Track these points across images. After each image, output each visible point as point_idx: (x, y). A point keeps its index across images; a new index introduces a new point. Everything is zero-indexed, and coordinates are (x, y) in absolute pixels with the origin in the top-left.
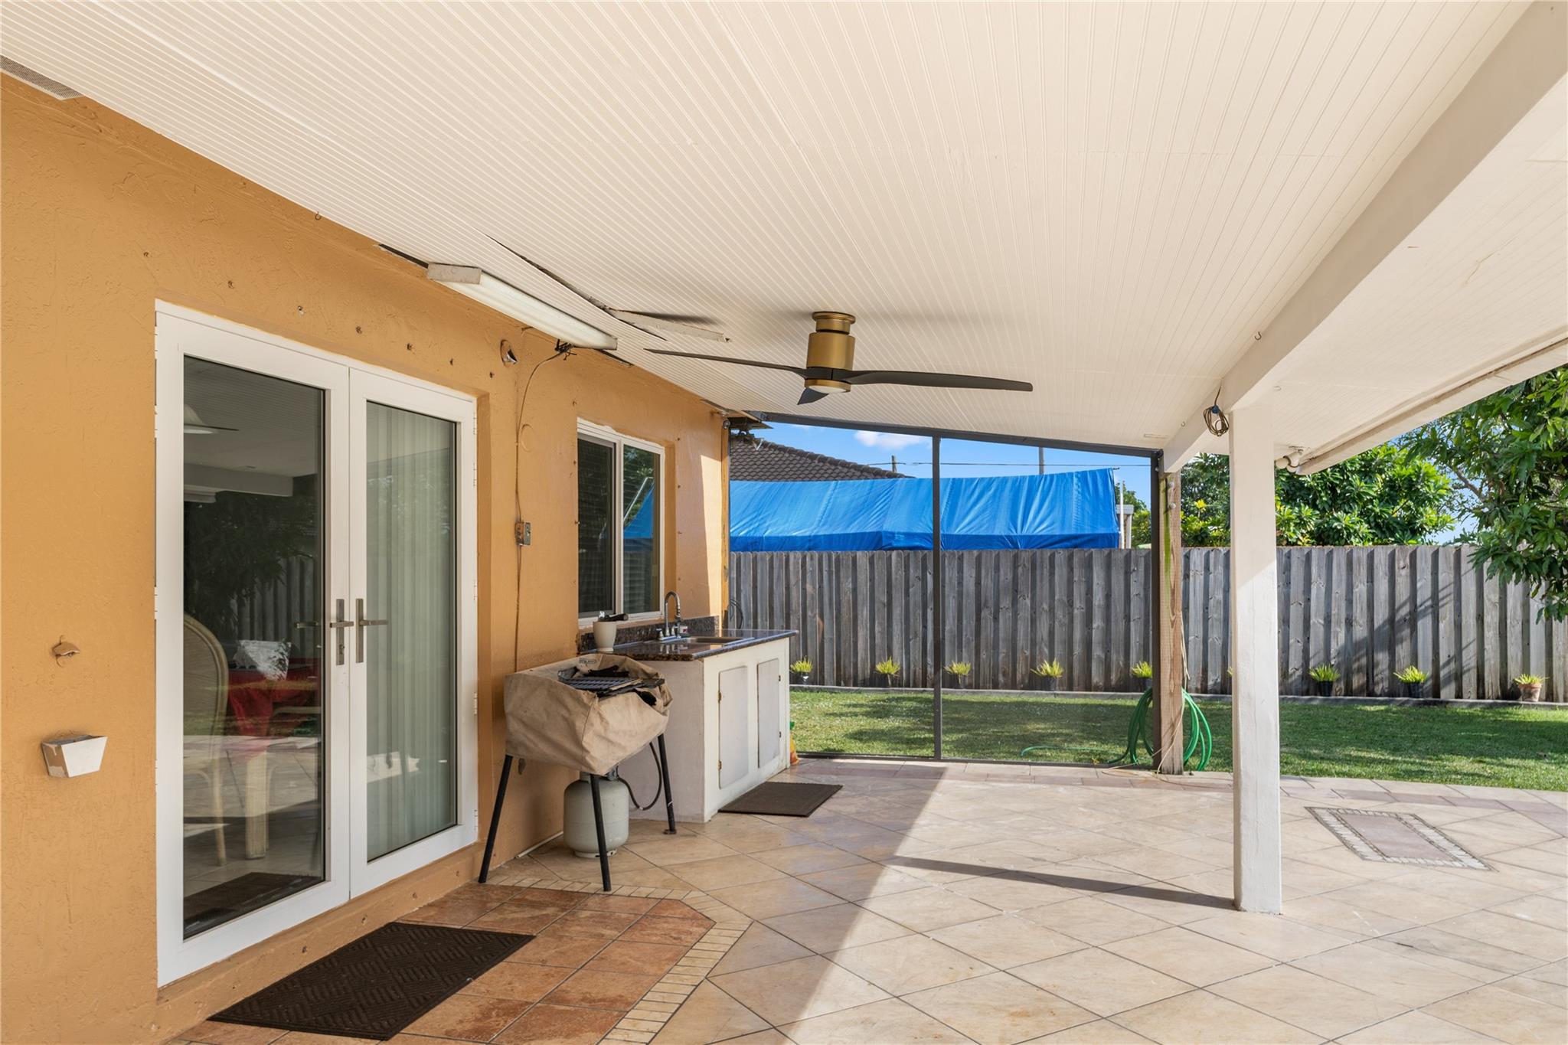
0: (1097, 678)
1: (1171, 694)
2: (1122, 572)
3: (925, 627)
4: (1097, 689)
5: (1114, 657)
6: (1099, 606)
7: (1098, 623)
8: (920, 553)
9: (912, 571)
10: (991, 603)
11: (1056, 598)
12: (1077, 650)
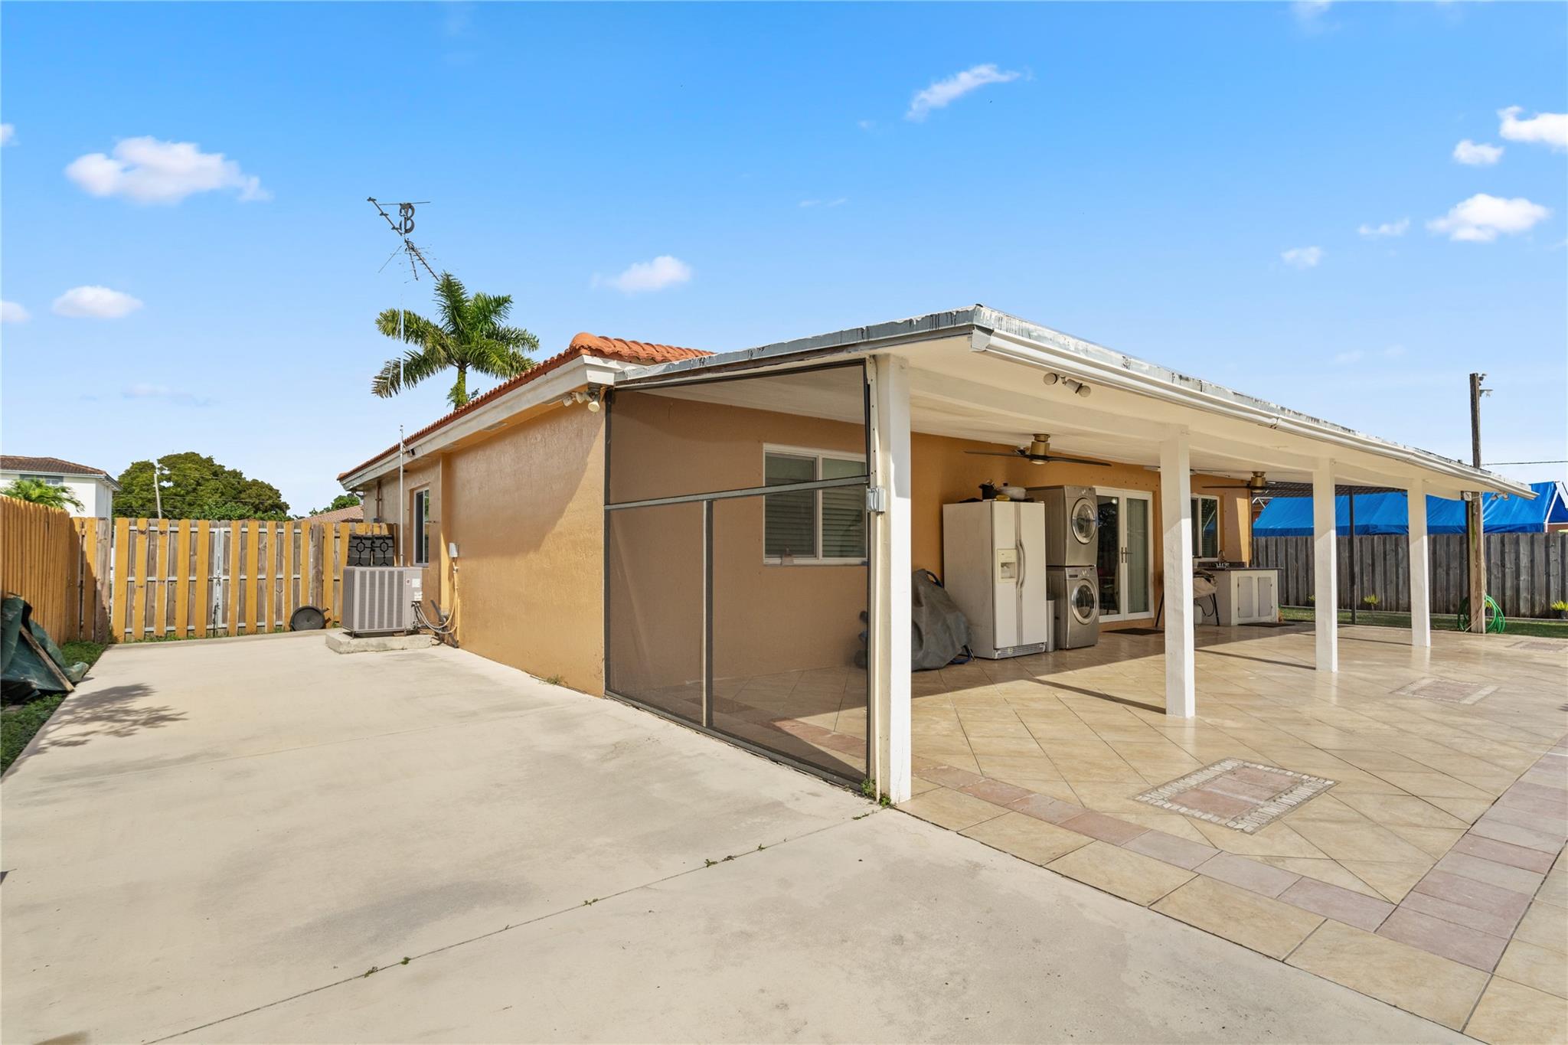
0: (1524, 608)
1: (1476, 598)
2: (1543, 547)
3: (1397, 578)
4: (1524, 616)
5: (1537, 598)
6: (1525, 567)
7: (1524, 577)
8: (1393, 537)
9: (1388, 546)
10: (1444, 564)
11: (1492, 562)
12: (1508, 593)
